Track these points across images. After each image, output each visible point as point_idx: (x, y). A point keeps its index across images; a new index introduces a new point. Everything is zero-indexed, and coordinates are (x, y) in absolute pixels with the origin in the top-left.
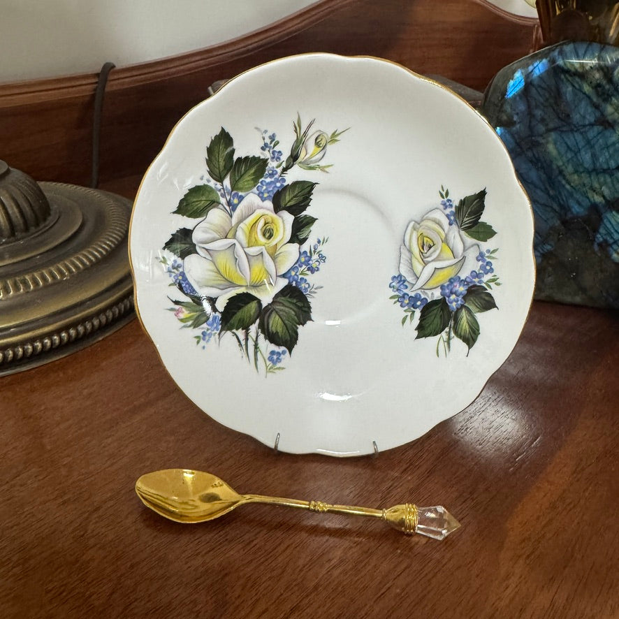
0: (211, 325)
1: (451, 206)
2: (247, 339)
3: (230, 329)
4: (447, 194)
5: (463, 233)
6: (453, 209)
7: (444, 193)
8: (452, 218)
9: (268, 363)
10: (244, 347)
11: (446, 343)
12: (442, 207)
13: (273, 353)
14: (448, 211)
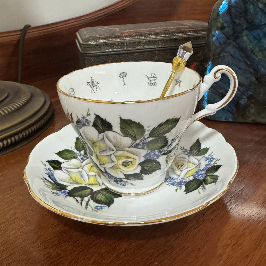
0: (62, 192)
1: (187, 151)
2: (82, 201)
3: (73, 196)
4: (184, 148)
5: (195, 157)
6: (188, 152)
7: (182, 148)
8: (189, 154)
9: (94, 209)
10: (80, 203)
11: (203, 189)
12: (183, 153)
13: (97, 206)
14: (186, 153)
